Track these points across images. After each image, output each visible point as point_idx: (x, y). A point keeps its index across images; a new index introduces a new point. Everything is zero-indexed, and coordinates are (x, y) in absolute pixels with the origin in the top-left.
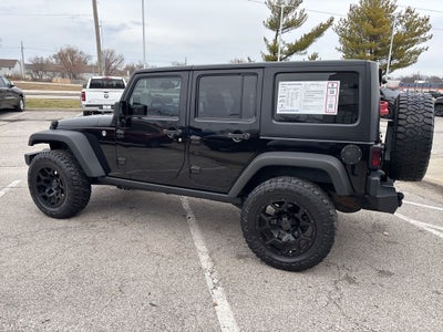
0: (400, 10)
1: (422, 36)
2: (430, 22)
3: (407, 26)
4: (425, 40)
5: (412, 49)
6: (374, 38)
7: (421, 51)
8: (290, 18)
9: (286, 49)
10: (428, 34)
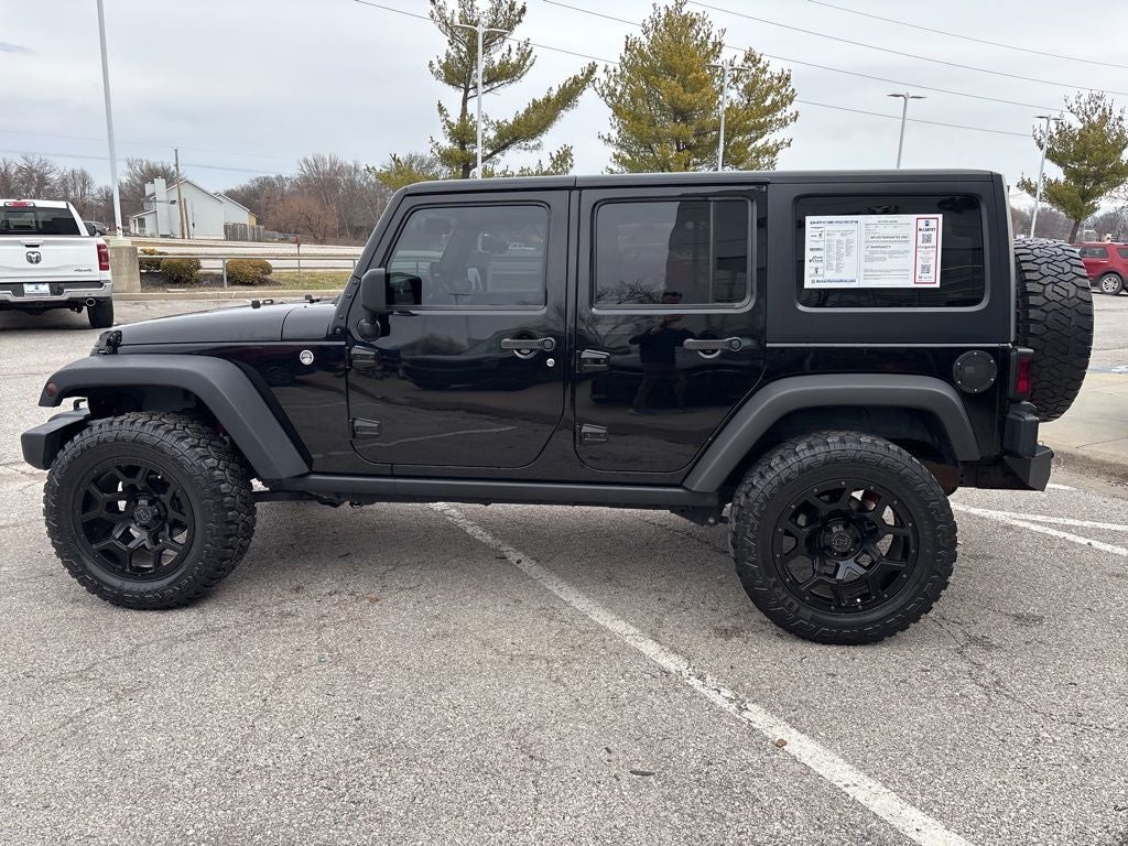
0: (732, 55)
1: (779, 115)
2: (793, 83)
3: (749, 90)
4: (784, 123)
5: (760, 143)
6: (682, 114)
7: (778, 147)
8: (497, 58)
9: (492, 134)
10: (790, 109)
